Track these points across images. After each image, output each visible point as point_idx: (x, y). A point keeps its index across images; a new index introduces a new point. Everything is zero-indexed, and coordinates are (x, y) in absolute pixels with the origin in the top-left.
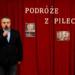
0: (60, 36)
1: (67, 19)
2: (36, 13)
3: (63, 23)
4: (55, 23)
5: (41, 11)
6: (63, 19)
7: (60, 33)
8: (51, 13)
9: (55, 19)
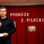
1: (34, 19)
2: (16, 16)
3: (32, 21)
4: (27, 21)
5: (19, 15)
7: (30, 27)
8: (25, 16)
9: (27, 19)
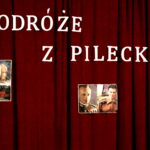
0: (89, 98)
1: (110, 48)
2: (14, 29)
3: (96, 59)
4: (73, 59)
5: (31, 23)
6: (96, 48)
8: (60, 29)
9: (73, 48)
